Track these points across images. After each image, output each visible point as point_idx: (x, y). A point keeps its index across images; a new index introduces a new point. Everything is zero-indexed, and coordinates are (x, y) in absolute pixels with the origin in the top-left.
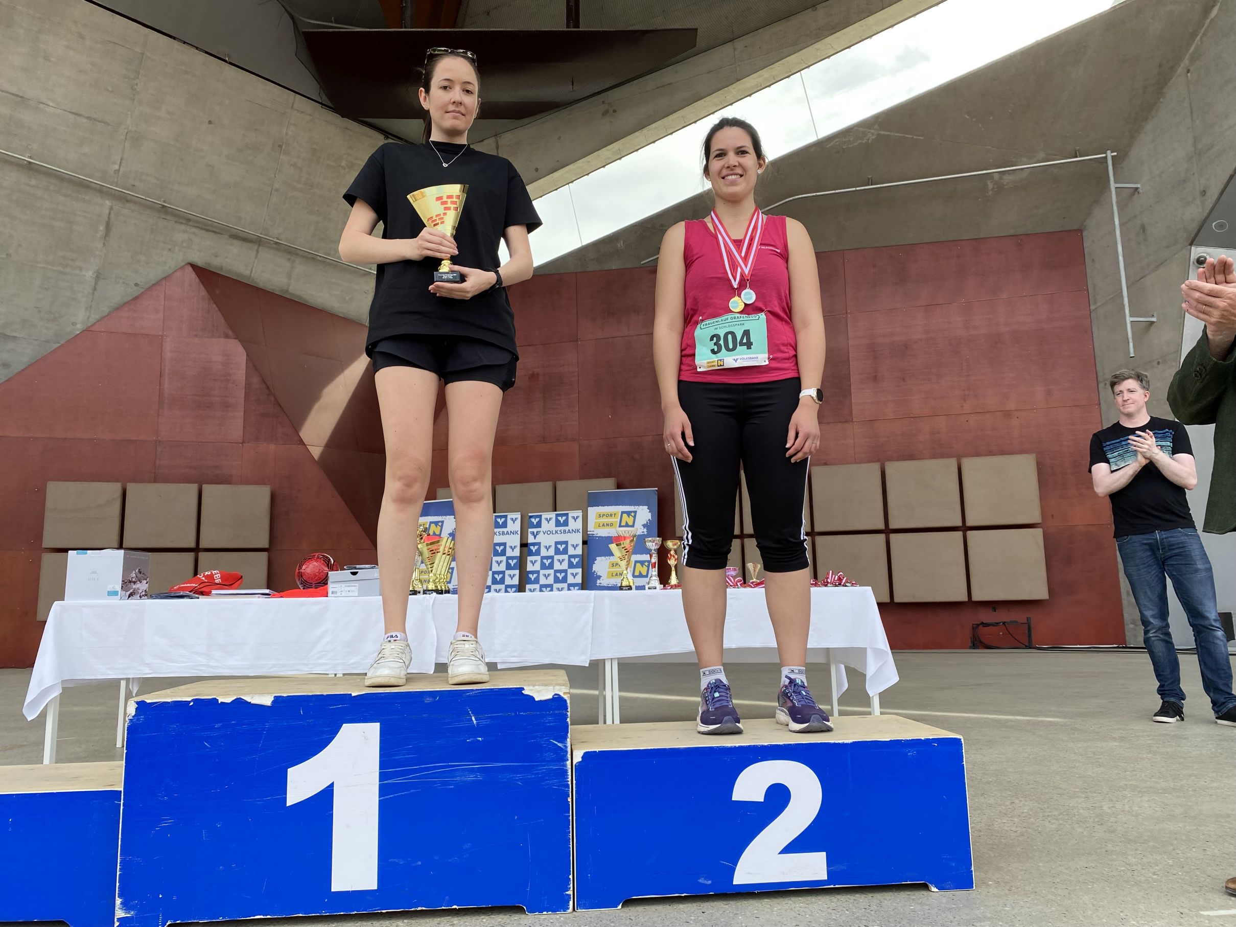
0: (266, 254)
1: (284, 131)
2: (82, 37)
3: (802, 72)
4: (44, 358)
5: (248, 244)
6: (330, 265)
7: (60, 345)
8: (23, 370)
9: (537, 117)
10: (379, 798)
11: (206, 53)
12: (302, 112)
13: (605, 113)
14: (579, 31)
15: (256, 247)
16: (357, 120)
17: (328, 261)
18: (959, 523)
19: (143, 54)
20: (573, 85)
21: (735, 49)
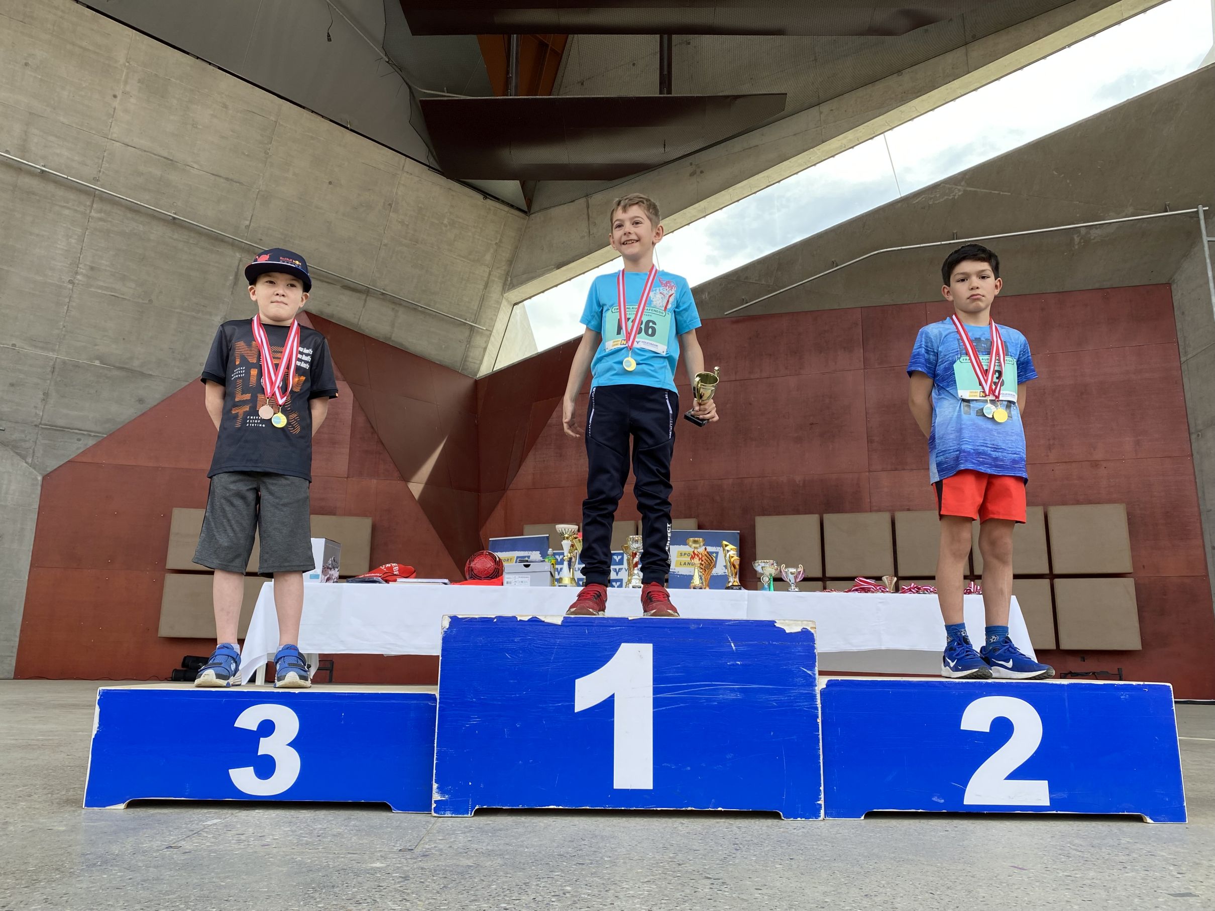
0: (372, 303)
1: (395, 191)
2: (225, 106)
3: (885, 133)
4: (173, 396)
5: (358, 295)
6: (430, 315)
7: (188, 383)
8: (155, 406)
9: (627, 178)
10: (654, 709)
11: (331, 121)
12: (411, 174)
13: (692, 174)
14: (673, 97)
15: (364, 297)
16: (459, 181)
17: (427, 311)
18: (1046, 571)
19: (276, 122)
20: (665, 148)
21: (821, 113)
